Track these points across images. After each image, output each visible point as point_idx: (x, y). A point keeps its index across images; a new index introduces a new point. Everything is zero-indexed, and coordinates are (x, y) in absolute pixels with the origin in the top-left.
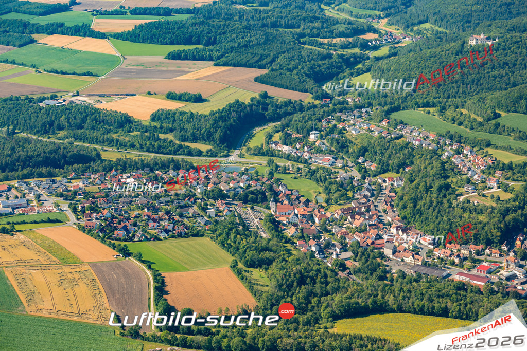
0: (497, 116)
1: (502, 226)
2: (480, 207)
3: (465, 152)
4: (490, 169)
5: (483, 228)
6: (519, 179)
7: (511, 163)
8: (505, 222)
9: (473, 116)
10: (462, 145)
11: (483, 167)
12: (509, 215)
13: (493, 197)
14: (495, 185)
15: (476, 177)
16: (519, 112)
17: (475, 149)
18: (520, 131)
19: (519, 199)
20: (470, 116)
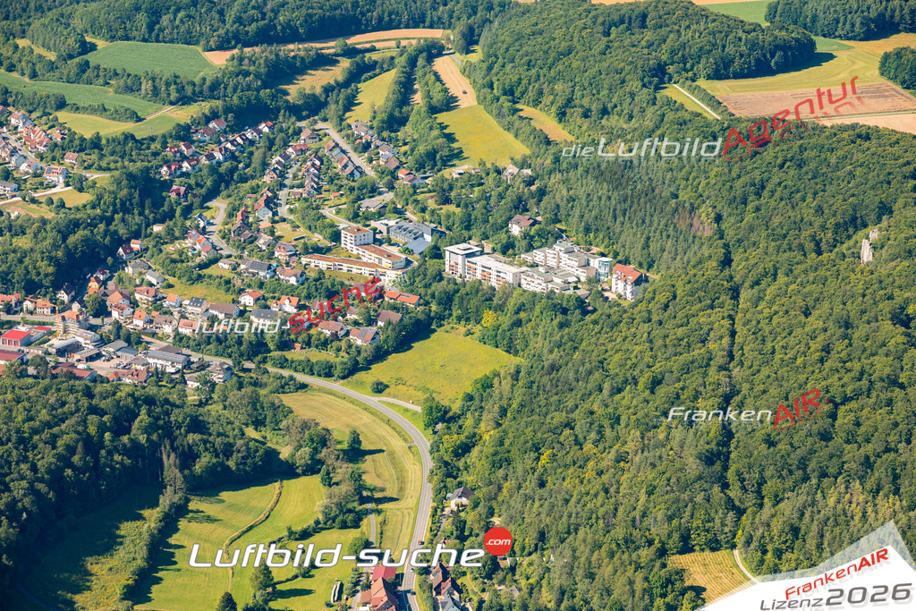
0: (87, 48)
1: (60, 254)
2: (19, 222)
3: (13, 121)
4: (56, 151)
5: (21, 261)
6: (112, 166)
7: (98, 138)
8: (67, 246)
9: (38, 50)
10: (11, 109)
11: (42, 148)
12: (75, 233)
13: (50, 202)
14: (61, 180)
15: (24, 167)
16: (134, 38)
17: (34, 115)
18: (129, 75)
19: (102, 202)
20: (32, 51)
